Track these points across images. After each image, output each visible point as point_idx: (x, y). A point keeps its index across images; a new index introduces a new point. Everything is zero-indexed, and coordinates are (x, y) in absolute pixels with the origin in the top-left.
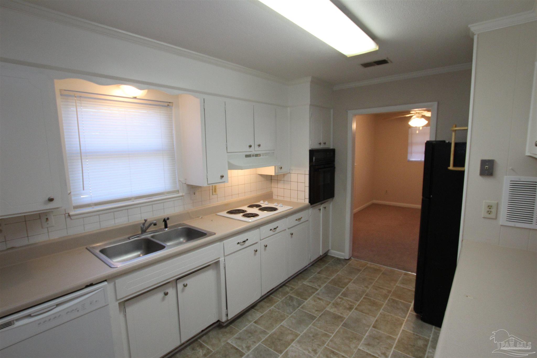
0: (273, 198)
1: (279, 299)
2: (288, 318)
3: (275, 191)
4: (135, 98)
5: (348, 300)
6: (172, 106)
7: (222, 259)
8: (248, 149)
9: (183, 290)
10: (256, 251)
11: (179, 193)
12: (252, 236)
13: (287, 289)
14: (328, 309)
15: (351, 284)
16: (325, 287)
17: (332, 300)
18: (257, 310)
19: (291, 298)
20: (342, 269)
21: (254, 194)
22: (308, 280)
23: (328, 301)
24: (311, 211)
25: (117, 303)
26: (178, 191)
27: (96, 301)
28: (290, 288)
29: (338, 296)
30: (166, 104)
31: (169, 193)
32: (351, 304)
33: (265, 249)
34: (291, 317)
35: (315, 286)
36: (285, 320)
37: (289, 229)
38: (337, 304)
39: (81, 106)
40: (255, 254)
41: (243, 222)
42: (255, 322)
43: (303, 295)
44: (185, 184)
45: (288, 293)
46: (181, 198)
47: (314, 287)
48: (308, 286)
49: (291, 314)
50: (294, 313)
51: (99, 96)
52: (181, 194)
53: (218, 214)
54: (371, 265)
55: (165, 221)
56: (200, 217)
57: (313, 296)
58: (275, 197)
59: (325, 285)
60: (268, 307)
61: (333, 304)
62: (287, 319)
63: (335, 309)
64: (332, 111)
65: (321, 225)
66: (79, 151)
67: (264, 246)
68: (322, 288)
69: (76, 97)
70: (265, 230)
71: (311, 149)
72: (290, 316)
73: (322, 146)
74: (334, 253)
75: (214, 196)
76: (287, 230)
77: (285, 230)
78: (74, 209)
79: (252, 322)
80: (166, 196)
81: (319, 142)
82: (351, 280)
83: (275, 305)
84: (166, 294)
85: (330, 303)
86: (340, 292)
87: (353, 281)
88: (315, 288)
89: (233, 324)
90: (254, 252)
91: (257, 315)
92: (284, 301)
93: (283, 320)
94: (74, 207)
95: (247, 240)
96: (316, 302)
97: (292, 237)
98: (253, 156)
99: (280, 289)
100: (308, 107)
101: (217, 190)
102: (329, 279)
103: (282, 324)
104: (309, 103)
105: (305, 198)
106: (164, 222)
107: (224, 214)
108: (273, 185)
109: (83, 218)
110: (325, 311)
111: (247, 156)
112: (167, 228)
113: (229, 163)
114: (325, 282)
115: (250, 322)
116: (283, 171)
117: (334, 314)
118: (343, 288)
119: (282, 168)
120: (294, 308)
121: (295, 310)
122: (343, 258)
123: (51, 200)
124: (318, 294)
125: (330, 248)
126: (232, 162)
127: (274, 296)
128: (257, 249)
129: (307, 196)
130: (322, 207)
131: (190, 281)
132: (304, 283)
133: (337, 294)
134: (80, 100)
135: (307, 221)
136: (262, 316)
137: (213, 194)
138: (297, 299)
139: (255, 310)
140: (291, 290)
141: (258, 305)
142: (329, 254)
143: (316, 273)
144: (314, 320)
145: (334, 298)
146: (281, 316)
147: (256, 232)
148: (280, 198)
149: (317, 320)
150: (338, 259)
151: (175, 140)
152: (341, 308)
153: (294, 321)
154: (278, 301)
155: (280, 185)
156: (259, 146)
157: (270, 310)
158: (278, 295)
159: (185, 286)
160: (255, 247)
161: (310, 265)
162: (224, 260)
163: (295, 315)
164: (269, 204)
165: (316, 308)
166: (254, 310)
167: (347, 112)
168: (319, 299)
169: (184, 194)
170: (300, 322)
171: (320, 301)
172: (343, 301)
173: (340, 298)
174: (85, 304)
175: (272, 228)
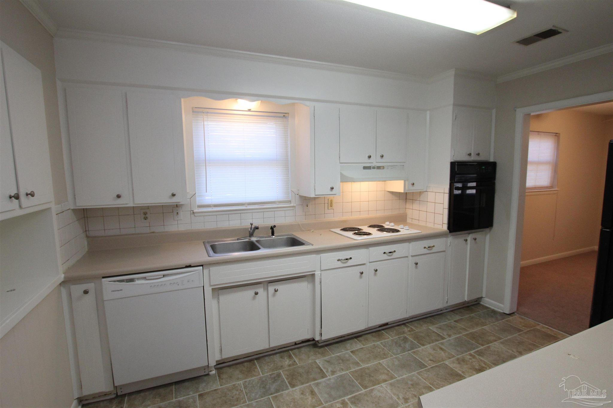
0: (406, 221)
1: (390, 337)
2: (391, 358)
3: (409, 213)
4: (249, 110)
5: (481, 360)
6: (288, 117)
7: (317, 273)
8: (367, 160)
9: (274, 295)
10: (362, 273)
11: (291, 204)
12: (358, 255)
13: (406, 329)
14: (447, 362)
15: (496, 344)
16: (456, 338)
17: (458, 355)
18: (360, 341)
19: (405, 340)
20: (492, 324)
21: (380, 214)
22: (436, 326)
23: (452, 354)
24: (450, 239)
25: (211, 288)
26: (290, 202)
27: (192, 281)
28: (409, 329)
29: (469, 352)
30: (282, 115)
31: (280, 202)
32: (484, 365)
33: (375, 274)
34: (396, 358)
35: (444, 334)
36: (386, 359)
37: (412, 256)
38: (463, 360)
39: (208, 121)
40: (361, 277)
41: (350, 239)
42: (352, 352)
43: (420, 340)
44: (298, 194)
45: (404, 333)
46: (292, 208)
47: (441, 334)
48: (434, 332)
49: (396, 355)
50: (400, 355)
51: (221, 110)
52: (292, 205)
53: (332, 230)
54: (543, 327)
55: (272, 228)
56: (311, 230)
57: (435, 344)
58: (409, 221)
59: (458, 336)
60: (374, 341)
61: (458, 359)
62: (389, 358)
63: (458, 365)
64: (494, 111)
65: (468, 260)
66: (204, 159)
67: (374, 270)
68: (450, 338)
69: (203, 113)
70: (377, 252)
71: (452, 161)
72: (394, 356)
73: (473, 158)
74: (489, 302)
75: (329, 210)
76: (410, 258)
77: (407, 257)
78: (198, 207)
79: (349, 351)
80: (278, 205)
81: (468, 153)
82: (500, 339)
83: (382, 341)
84: (256, 294)
85: (454, 356)
86: (474, 349)
87: (501, 340)
88: (441, 336)
89: (328, 347)
90: (359, 274)
91: (357, 345)
92: (395, 341)
93: (384, 358)
94: (198, 206)
95: (351, 258)
96: (435, 351)
97: (416, 267)
98: (374, 168)
99: (397, 328)
100: (451, 108)
101: (334, 205)
102: (466, 330)
103: (381, 361)
104: (452, 102)
105: (443, 223)
106: (271, 230)
107: (338, 231)
108: (408, 206)
109: (204, 216)
110: (443, 363)
111: (365, 168)
112: (274, 235)
113: (341, 174)
114: (460, 333)
115: (347, 350)
116: (416, 188)
117: (452, 370)
118: (483, 345)
119: (415, 185)
120: (404, 350)
121: (403, 353)
122: (502, 311)
123: (173, 195)
124: (442, 344)
125: (484, 296)
126: (345, 173)
127: (386, 333)
128: (363, 271)
129: (446, 220)
130: (470, 238)
131: (281, 287)
132: (430, 328)
133: (470, 350)
134: (207, 115)
135: (444, 251)
136: (363, 348)
137: (328, 209)
138: (412, 342)
139: (358, 340)
140: (409, 331)
141: (363, 337)
142: (481, 303)
143: (452, 321)
144: (422, 368)
145: (462, 353)
146: (384, 354)
147: (363, 251)
148: (415, 222)
149: (426, 370)
150: (494, 312)
151: (289, 150)
152: (465, 366)
153: (397, 363)
154: (389, 338)
155: (416, 206)
156: (382, 156)
157: (374, 345)
158: (391, 333)
159: (276, 291)
160: (361, 269)
161: (447, 310)
162: (320, 275)
163: (401, 357)
164: (395, 226)
165: (431, 357)
166: (356, 340)
167: (515, 111)
168: (441, 349)
169: (295, 205)
170: (404, 366)
171: (441, 351)
172: (473, 360)
173: (471, 355)
174: (183, 280)
175: (387, 251)
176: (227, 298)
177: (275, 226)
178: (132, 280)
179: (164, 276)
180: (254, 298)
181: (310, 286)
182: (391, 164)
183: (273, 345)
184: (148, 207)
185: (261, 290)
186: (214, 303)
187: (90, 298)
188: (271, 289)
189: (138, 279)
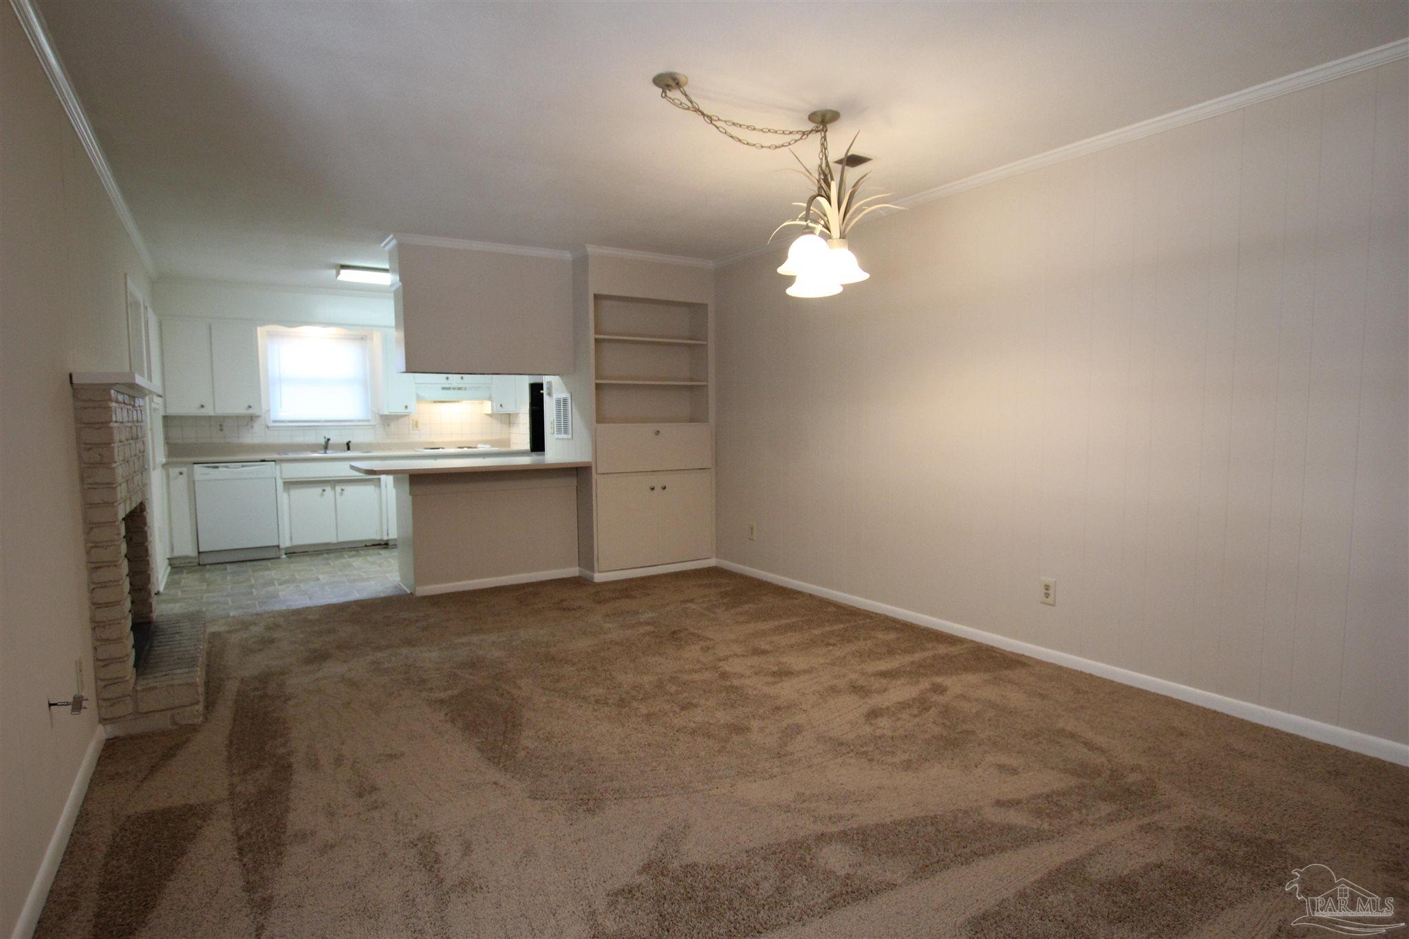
9: (341, 494)
31: (359, 421)
52: (371, 423)
84: (324, 490)
98: (454, 389)
111: (443, 388)
123: (250, 407)
176: (297, 493)
177: (350, 442)
178: (217, 467)
179: (243, 466)
180: (322, 495)
181: (377, 490)
182: (475, 385)
183: (341, 540)
184: (224, 417)
185: (328, 489)
186: (285, 495)
187: (184, 477)
188: (338, 488)
189: (222, 467)
